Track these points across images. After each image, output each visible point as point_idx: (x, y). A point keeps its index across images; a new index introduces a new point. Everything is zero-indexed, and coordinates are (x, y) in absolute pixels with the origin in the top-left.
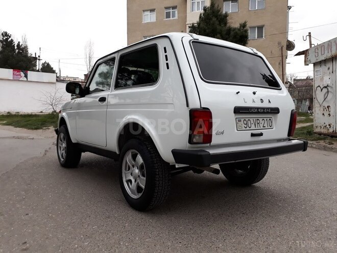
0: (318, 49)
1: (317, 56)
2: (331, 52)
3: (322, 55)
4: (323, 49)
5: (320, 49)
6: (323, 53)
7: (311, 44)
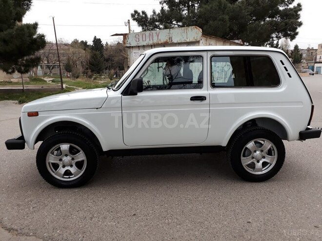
0: (139, 36)
1: (137, 40)
2: (153, 40)
3: (143, 41)
4: (144, 36)
5: (141, 36)
6: (144, 40)
7: (130, 30)
